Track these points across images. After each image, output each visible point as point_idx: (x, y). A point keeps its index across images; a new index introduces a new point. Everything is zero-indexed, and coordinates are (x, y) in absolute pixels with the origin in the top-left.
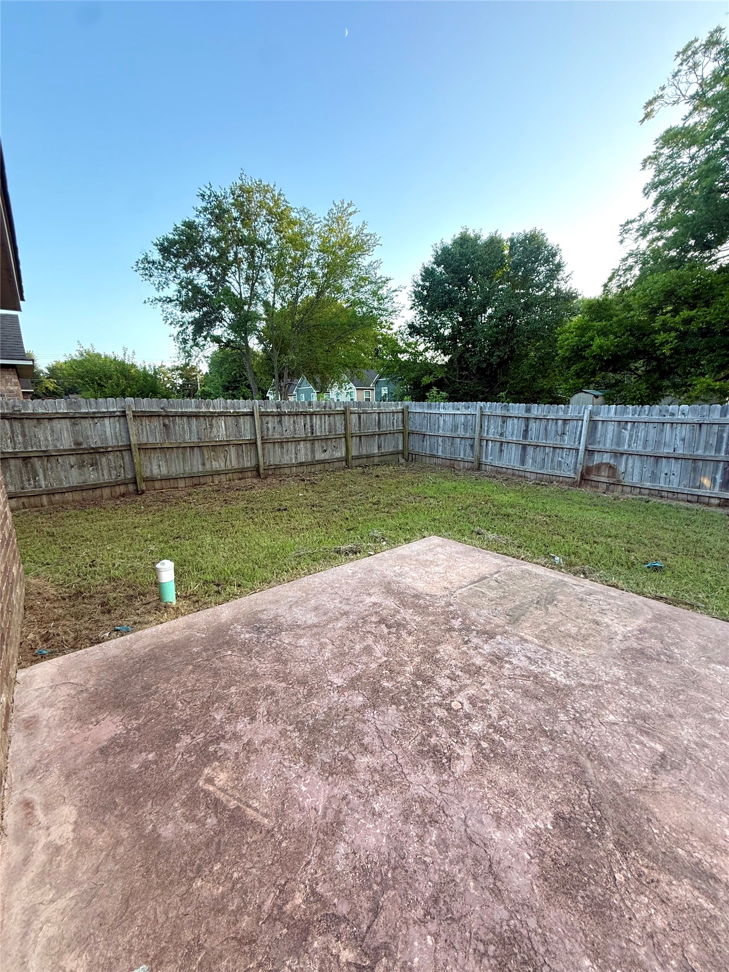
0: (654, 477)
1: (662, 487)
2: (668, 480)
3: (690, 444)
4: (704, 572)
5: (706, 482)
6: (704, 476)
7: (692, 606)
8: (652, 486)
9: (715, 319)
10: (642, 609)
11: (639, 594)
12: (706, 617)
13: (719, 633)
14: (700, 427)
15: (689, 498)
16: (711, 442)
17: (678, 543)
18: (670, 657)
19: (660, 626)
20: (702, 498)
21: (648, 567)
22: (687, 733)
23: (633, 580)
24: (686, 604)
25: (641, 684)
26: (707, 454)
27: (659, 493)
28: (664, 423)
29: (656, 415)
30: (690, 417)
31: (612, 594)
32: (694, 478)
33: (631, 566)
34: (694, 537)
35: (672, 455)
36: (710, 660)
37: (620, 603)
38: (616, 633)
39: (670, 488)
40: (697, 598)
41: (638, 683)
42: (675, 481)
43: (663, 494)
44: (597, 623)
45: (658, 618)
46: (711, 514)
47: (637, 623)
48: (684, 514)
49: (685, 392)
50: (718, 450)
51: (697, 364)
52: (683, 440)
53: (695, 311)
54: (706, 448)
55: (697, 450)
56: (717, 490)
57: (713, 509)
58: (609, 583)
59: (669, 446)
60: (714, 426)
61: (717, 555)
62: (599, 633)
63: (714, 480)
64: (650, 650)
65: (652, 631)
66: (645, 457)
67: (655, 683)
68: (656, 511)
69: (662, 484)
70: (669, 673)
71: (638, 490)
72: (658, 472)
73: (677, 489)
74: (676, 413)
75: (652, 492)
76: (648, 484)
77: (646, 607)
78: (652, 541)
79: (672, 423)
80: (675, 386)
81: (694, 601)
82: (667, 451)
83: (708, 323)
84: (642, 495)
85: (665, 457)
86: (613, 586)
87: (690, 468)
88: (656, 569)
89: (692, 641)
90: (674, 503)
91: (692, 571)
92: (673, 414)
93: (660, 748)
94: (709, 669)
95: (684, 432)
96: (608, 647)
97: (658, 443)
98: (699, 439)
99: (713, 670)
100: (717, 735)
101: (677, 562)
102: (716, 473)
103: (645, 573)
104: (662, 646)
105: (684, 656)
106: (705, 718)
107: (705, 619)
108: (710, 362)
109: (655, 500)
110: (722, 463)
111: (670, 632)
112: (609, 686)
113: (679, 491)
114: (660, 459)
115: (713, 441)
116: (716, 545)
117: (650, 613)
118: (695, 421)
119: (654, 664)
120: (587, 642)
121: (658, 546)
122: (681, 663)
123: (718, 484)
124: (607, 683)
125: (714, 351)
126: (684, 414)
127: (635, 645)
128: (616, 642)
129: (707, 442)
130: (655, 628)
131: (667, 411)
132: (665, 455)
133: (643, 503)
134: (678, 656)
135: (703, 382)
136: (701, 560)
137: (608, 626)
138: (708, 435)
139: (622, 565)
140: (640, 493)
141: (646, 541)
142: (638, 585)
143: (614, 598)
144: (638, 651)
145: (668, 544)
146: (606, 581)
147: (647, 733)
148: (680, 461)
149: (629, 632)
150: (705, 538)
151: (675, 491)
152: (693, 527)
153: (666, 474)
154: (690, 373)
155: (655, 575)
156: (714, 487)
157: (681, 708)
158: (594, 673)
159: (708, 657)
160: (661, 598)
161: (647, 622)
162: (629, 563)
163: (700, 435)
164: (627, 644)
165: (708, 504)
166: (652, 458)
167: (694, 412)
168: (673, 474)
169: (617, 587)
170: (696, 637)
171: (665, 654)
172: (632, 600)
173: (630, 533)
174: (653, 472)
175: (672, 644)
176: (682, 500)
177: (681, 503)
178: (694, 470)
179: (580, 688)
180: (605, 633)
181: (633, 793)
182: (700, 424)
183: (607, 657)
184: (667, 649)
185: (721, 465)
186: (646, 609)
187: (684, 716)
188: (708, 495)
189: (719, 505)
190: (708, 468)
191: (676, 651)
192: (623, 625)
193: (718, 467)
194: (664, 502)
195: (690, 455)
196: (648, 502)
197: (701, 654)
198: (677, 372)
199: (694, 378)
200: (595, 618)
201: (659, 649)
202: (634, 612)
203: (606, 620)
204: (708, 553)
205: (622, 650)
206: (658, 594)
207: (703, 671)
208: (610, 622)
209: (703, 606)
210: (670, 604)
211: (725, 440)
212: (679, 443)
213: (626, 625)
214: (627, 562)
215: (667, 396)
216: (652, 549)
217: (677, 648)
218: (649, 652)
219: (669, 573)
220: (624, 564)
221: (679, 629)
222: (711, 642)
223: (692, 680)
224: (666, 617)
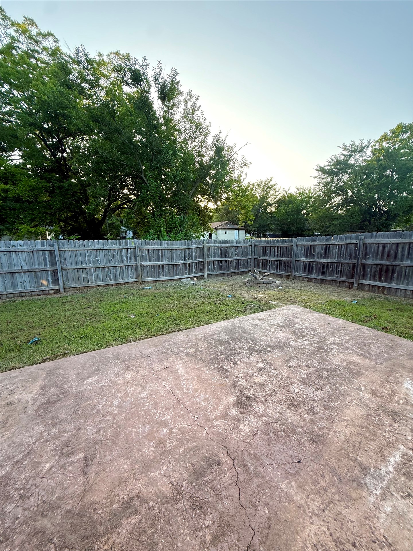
0: (14, 286)
1: (21, 290)
2: (23, 285)
3: (30, 263)
4: (62, 332)
5: (44, 282)
6: (43, 279)
7: (64, 355)
8: (14, 291)
9: (21, 193)
10: (38, 373)
11: (32, 364)
12: (72, 357)
13: (81, 362)
14: (33, 253)
15: (38, 293)
16: (41, 261)
17: (42, 321)
18: (65, 393)
19: (52, 377)
20: (45, 292)
21: (31, 344)
22: (89, 432)
23: (24, 357)
24: (61, 355)
25: (56, 423)
26: (41, 267)
27: (20, 295)
28: (10, 252)
29: (3, 247)
30: (25, 247)
31: (14, 375)
32: (38, 282)
33: (19, 348)
34: (50, 315)
35: (21, 271)
36: (83, 379)
37: (22, 378)
38: (27, 402)
39: (25, 290)
40: (64, 349)
41: (54, 425)
42: (27, 285)
43: (23, 294)
44: (11, 404)
45: (50, 373)
46: (52, 299)
47: (38, 385)
48: (39, 303)
49: (15, 233)
50: (46, 265)
51: (18, 217)
52: (25, 261)
53: (8, 186)
54: (39, 264)
55: (35, 266)
56: (51, 286)
57: (52, 296)
58: (9, 368)
59: (18, 266)
60: (40, 252)
61: (64, 320)
62: (15, 410)
63: (48, 281)
64: (52, 397)
65: (50, 383)
66: (4, 274)
67: (64, 416)
68: (22, 306)
69: (20, 289)
70: (68, 403)
71: (5, 296)
72: (16, 282)
73: (30, 290)
74: (16, 245)
75: (16, 295)
76: (11, 291)
77: (40, 371)
78: (26, 326)
79: (16, 252)
80: (9, 230)
81: (64, 352)
82: (18, 269)
83: (18, 194)
84: (9, 298)
85: (17, 272)
86: (13, 369)
87: (33, 276)
88: (36, 342)
89: (71, 375)
90: (31, 298)
91: (56, 334)
92: (14, 246)
93: (82, 455)
94: (85, 385)
95: (24, 257)
96: (25, 416)
97: (10, 264)
98: (34, 260)
99: (87, 384)
100: (102, 418)
101: (46, 333)
102: (48, 277)
103: (30, 349)
104: (58, 389)
105: (71, 387)
106: (94, 414)
107: (71, 359)
108: (25, 217)
109: (18, 300)
110: (49, 271)
111: (59, 377)
112: (37, 444)
113: (31, 291)
114: (14, 274)
115: (42, 260)
116: (61, 315)
117: (44, 372)
118: (29, 249)
119: (59, 404)
120: (8, 425)
121: (31, 327)
122: (72, 392)
123: (51, 283)
124: (34, 443)
125: (26, 211)
126: (21, 246)
127: (43, 400)
128: (29, 408)
129: (39, 261)
130: (50, 381)
131: (10, 244)
132: (17, 271)
133: (12, 303)
134: (69, 389)
135: (25, 228)
136: (57, 326)
137: (19, 400)
138: (38, 257)
139: (13, 350)
140: (7, 297)
141: (23, 328)
142: (29, 358)
143: (17, 377)
144: (46, 403)
145: (37, 324)
146: (6, 368)
147: (72, 453)
148: (27, 273)
149: (36, 394)
150: (55, 313)
151: (29, 291)
152: (46, 309)
153: (21, 282)
154: (15, 222)
155: (38, 346)
156: (49, 284)
157: (82, 418)
158: (22, 445)
159: (82, 379)
160: (46, 359)
161: (44, 380)
162: (18, 347)
163: (34, 257)
164: (38, 403)
165: (49, 294)
166: (9, 274)
167: (27, 244)
168: (26, 282)
169: (15, 368)
170: (72, 371)
171: (62, 393)
172: (29, 371)
173: (11, 326)
174: (12, 283)
175: (63, 384)
176: (35, 295)
177: (35, 297)
178: (36, 277)
179: (16, 467)
180: (20, 407)
181: (80, 504)
182: (32, 251)
183: (27, 424)
184: (61, 389)
185: (49, 272)
186: (40, 372)
187: (85, 422)
188: (47, 289)
189: (54, 293)
190: (43, 275)
191: (66, 386)
192: (30, 393)
193: (48, 273)
194: (25, 299)
195: (32, 269)
196: (15, 302)
197: (78, 379)
198: (7, 221)
199: (19, 225)
200: (7, 401)
201: (58, 393)
202: (33, 379)
203: (16, 397)
204: (59, 321)
205: (36, 410)
206: (44, 358)
207: (82, 389)
208: (20, 397)
209: (69, 351)
210: (52, 360)
211: (47, 259)
212: (23, 263)
213: (32, 391)
214: (16, 347)
215: (5, 235)
216: (29, 331)
217: (66, 384)
218: (52, 399)
219: (45, 342)
220: (14, 349)
221: (63, 372)
222: (80, 369)
223: (80, 397)
224: (53, 369)
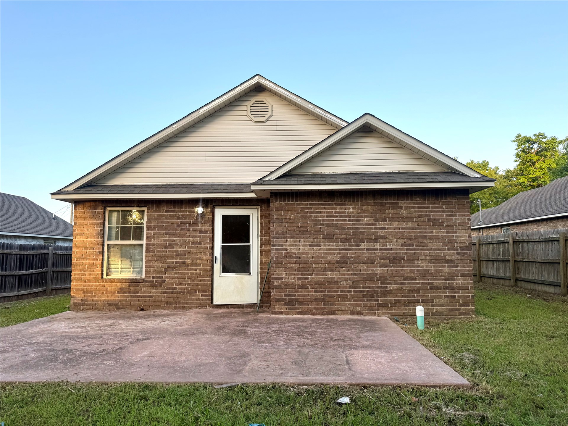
18: (230, 359)
19: (238, 369)
36: (215, 363)
38: (255, 360)
45: (239, 372)
89: (222, 368)
94: (215, 360)
104: (235, 362)
105: (225, 361)
119: (236, 354)
127: (245, 359)
128: (253, 358)
134: (227, 360)
144: (243, 357)
149: (250, 363)
161: (244, 369)
164: (248, 358)
170: (220, 369)
171: (232, 359)
175: (230, 364)
180: (260, 359)
184: (232, 361)
186: (247, 374)
191: (228, 362)
197: (218, 364)
201: (235, 360)
202: (252, 371)
205: (249, 355)
208: (261, 363)
213: (253, 364)
218: (239, 358)
221: (228, 370)
222: (213, 369)
223: (220, 355)
224: (235, 374)
